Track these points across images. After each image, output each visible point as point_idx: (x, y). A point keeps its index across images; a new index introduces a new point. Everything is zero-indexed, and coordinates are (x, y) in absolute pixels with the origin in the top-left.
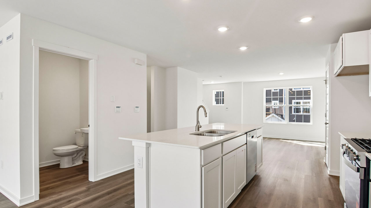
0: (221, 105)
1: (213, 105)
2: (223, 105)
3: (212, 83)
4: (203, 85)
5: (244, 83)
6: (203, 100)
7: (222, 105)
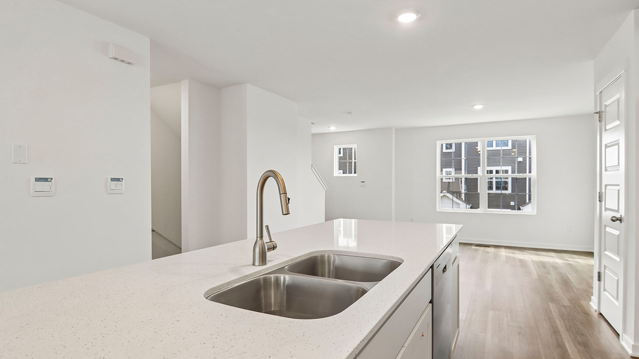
0: (350, 175)
1: (335, 175)
2: (356, 175)
3: (333, 129)
4: (313, 135)
5: (397, 130)
6: (312, 166)
7: (353, 175)
